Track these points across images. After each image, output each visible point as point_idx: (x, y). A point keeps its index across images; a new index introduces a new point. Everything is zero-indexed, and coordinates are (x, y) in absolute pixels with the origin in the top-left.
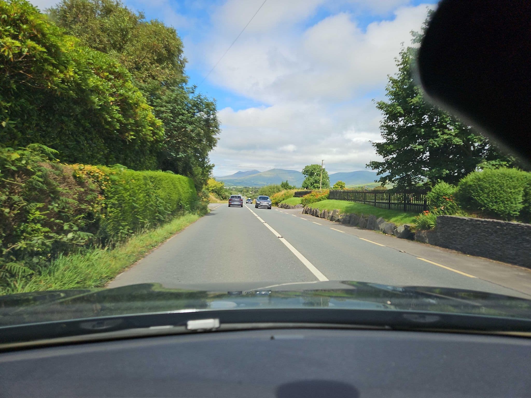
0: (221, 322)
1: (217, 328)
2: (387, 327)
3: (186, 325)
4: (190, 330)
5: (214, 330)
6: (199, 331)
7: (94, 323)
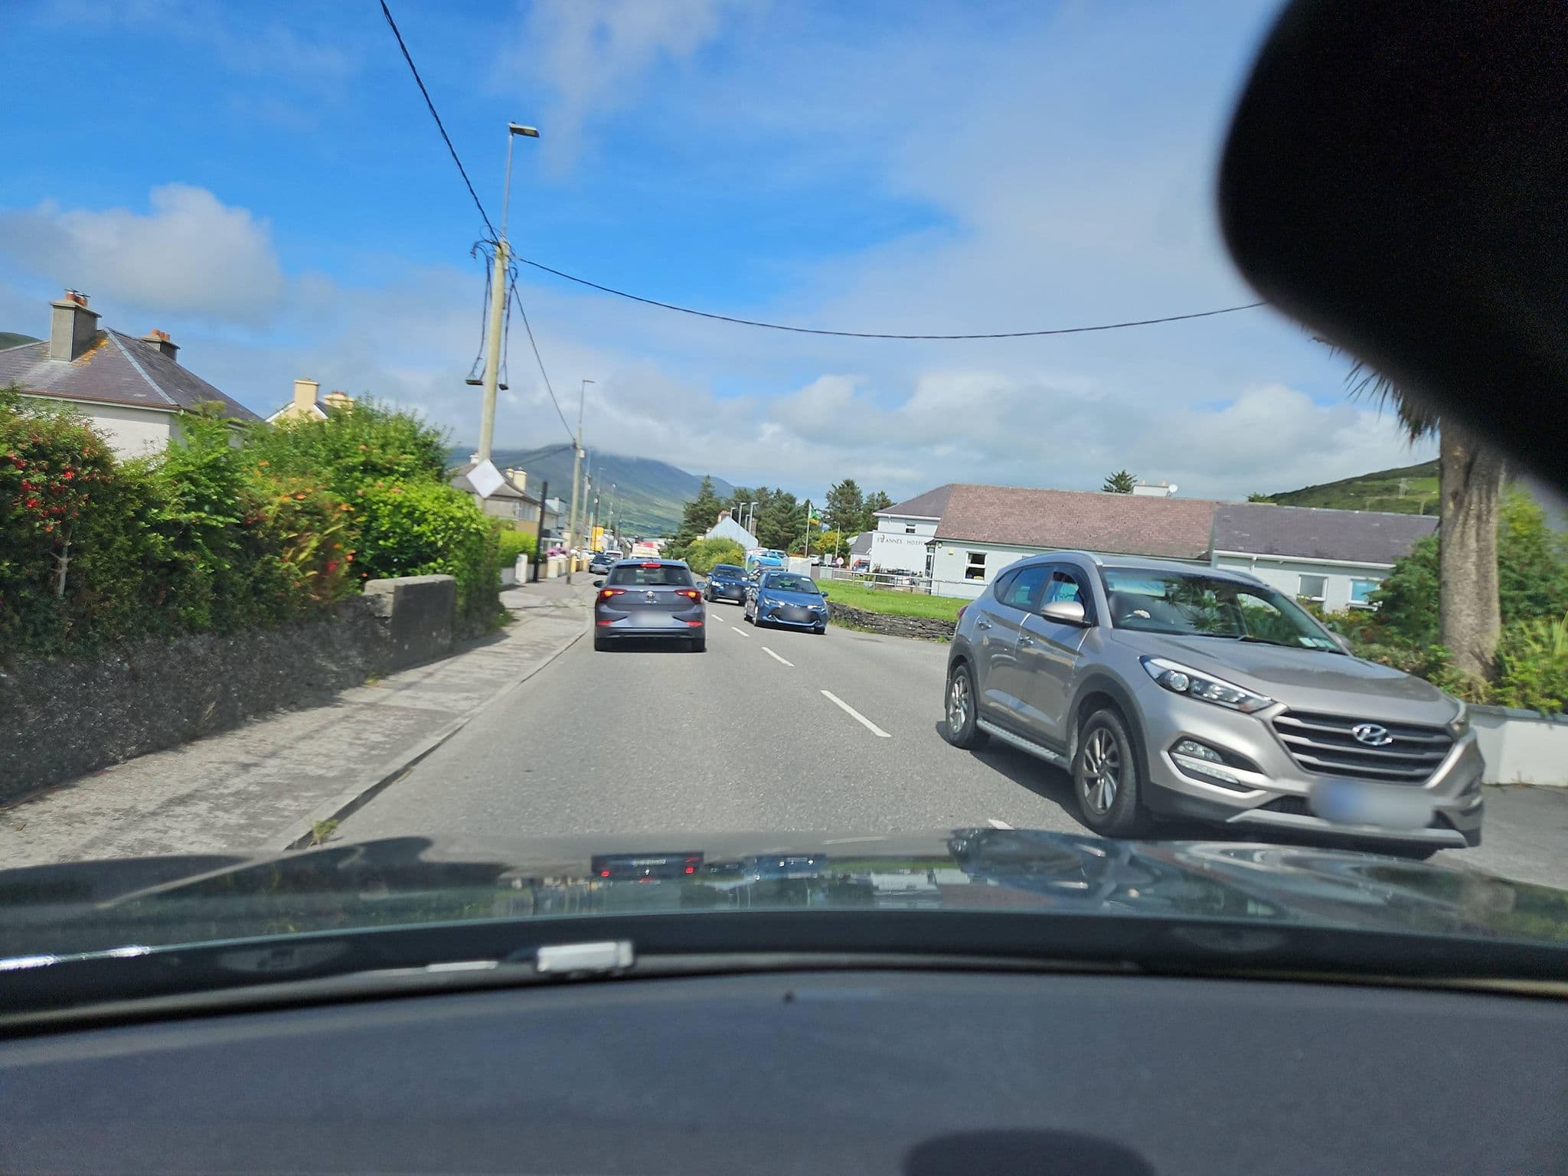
0: (638, 951)
1: (627, 968)
2: (1127, 966)
3: (533, 959)
4: (545, 972)
5: (618, 973)
6: (573, 976)
7: (266, 953)
